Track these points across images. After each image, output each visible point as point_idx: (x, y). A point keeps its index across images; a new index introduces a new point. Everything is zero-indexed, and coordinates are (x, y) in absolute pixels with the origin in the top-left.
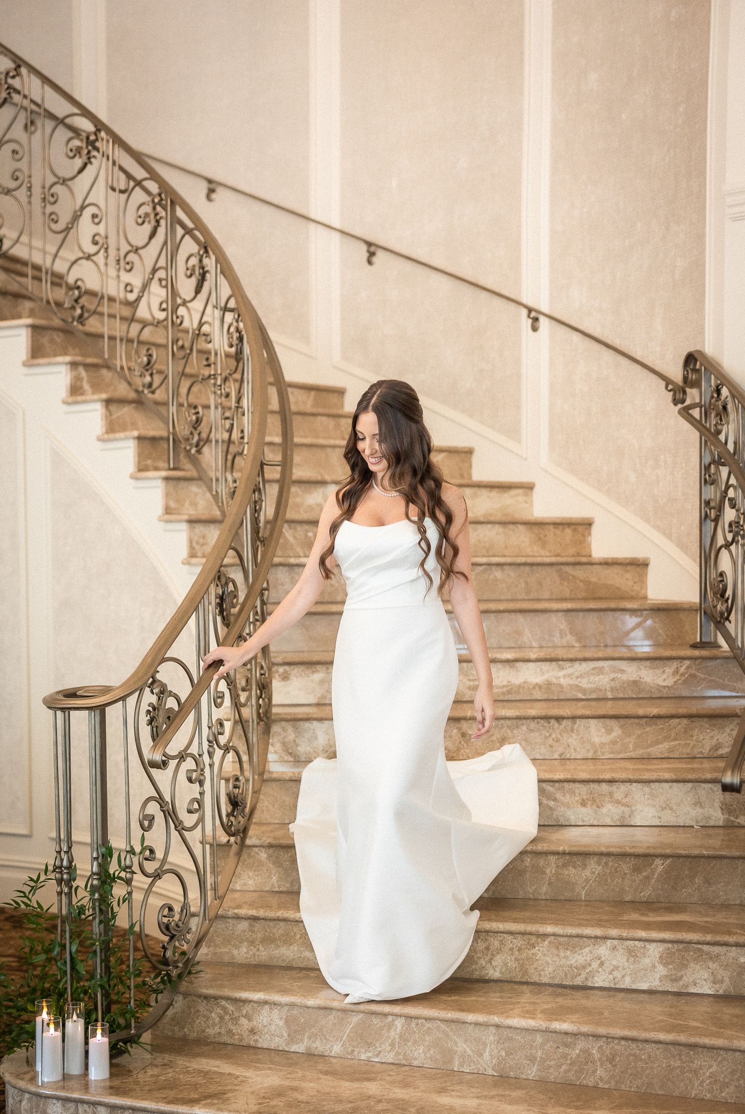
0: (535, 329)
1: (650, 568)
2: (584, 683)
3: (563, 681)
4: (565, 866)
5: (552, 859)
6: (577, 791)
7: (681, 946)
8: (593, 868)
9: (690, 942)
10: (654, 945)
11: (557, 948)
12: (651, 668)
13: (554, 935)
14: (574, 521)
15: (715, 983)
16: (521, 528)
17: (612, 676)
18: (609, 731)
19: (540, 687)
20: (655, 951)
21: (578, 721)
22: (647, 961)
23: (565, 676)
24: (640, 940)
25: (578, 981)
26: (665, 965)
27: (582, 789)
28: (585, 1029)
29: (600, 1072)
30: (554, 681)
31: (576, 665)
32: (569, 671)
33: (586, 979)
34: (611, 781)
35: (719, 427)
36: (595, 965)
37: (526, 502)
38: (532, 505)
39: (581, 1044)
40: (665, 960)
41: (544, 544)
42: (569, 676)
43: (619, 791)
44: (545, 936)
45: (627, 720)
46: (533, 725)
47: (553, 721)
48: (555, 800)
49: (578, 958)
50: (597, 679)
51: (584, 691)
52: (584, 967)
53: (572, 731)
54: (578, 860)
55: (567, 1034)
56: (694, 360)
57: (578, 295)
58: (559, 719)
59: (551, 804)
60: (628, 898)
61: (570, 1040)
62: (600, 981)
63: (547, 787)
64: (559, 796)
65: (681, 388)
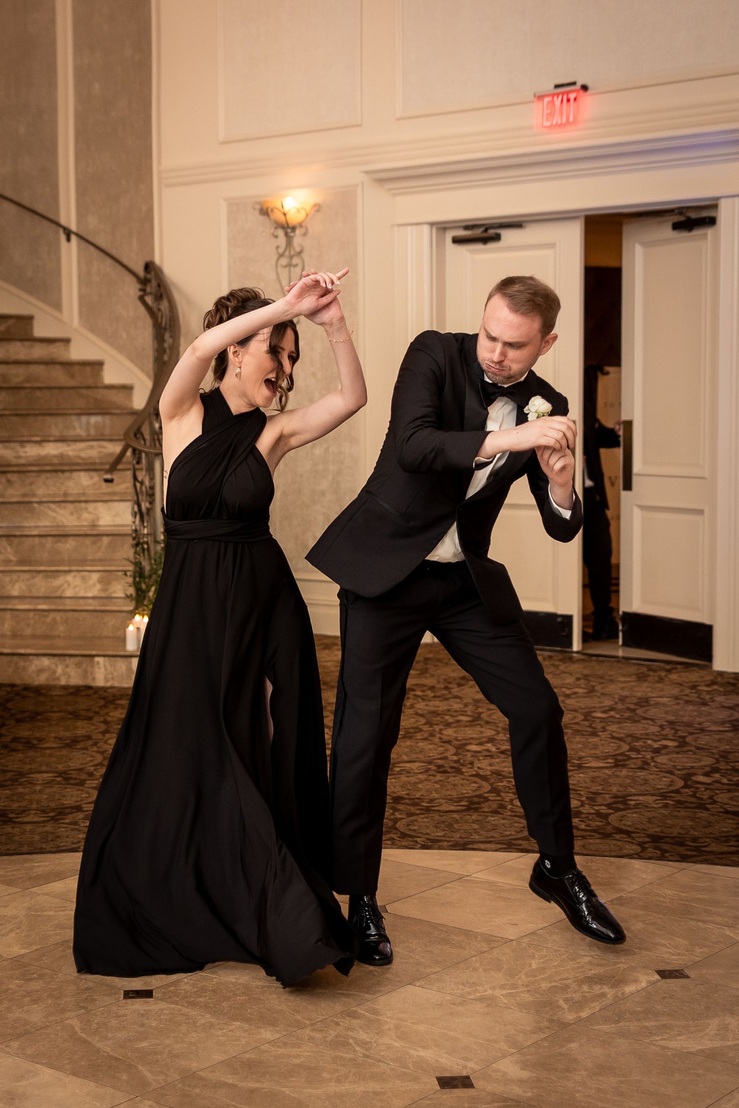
0: (68, 240)
1: (135, 390)
2: (83, 454)
3: (71, 453)
4: (56, 542)
5: (50, 539)
6: (68, 507)
7: (108, 573)
8: (71, 543)
9: (110, 571)
10: (94, 574)
11: (47, 578)
13: (45, 571)
14: (92, 362)
15: (122, 591)
16: (58, 367)
18: (92, 478)
19: (56, 457)
20: (95, 576)
21: (74, 473)
22: (91, 582)
23: (71, 451)
24: (89, 571)
25: (58, 594)
27: (71, 507)
28: (53, 607)
29: (61, 628)
30: (65, 453)
31: (79, 444)
32: (74, 447)
33: (61, 593)
34: (86, 502)
35: (159, 308)
36: (66, 586)
37: (65, 350)
38: (69, 352)
39: (52, 615)
40: (100, 581)
41: (72, 376)
42: (74, 450)
43: (91, 507)
44: (40, 572)
46: (48, 475)
47: (59, 473)
48: (56, 512)
49: (57, 583)
50: (90, 452)
51: (82, 459)
52: (60, 587)
53: (71, 478)
54: (63, 539)
55: (44, 610)
56: (149, 267)
57: (92, 221)
58: (63, 471)
59: (54, 514)
60: (90, 558)
61: (46, 613)
62: (69, 593)
63: (52, 506)
64: (58, 510)
65: (144, 282)
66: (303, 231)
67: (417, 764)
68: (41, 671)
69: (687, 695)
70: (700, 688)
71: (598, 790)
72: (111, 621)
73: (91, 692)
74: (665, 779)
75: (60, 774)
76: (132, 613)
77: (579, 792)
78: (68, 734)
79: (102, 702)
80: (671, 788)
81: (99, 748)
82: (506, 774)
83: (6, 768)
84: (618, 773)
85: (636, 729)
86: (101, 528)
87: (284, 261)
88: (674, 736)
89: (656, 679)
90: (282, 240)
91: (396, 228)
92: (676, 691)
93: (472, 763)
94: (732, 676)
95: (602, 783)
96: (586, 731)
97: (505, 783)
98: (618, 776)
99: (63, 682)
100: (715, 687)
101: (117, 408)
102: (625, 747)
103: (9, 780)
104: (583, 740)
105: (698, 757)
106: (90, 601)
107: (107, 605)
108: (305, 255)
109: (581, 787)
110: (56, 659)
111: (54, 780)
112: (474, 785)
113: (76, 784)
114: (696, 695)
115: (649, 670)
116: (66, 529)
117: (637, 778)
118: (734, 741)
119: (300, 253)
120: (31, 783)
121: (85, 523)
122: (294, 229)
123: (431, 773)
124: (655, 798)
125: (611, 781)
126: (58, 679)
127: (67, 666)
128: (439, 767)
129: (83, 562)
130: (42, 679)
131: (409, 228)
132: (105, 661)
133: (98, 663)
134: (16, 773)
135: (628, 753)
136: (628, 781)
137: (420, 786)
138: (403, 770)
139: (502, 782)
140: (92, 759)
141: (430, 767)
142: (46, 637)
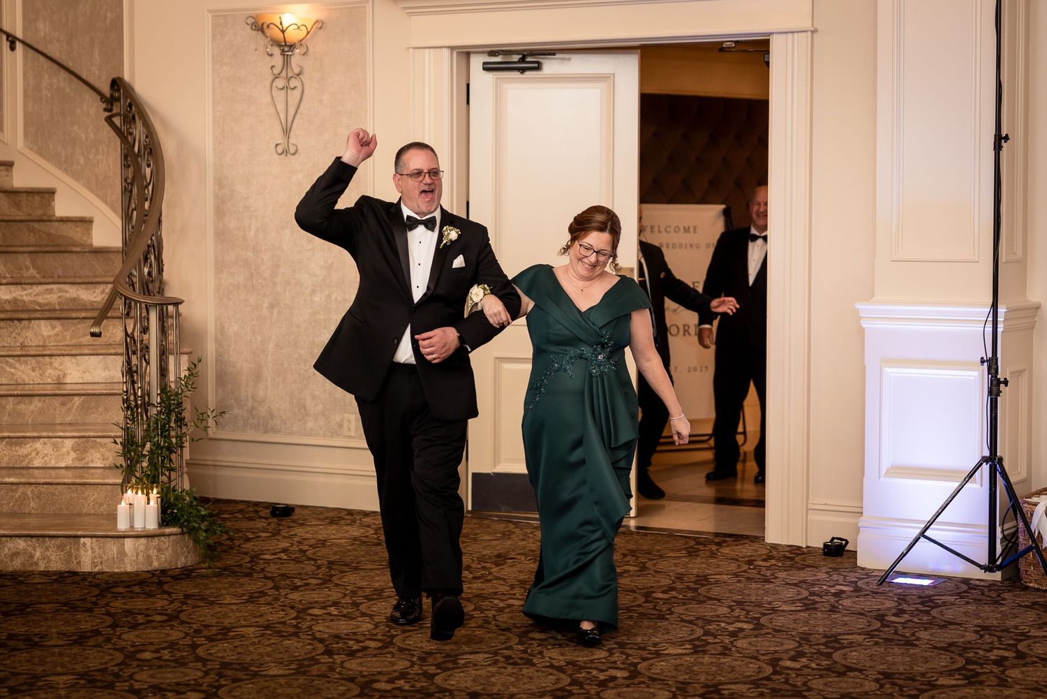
0: (13, 48)
1: (94, 223)
2: (40, 299)
3: (25, 298)
4: (18, 403)
5: (10, 399)
6: (29, 362)
7: (84, 439)
8: (36, 404)
9: (89, 437)
10: (68, 440)
11: (11, 446)
12: (86, 289)
13: (9, 437)
14: (41, 190)
15: (103, 460)
17: (60, 294)
18: (53, 328)
19: (9, 302)
20: (69, 443)
21: (33, 321)
22: (64, 450)
23: (26, 295)
24: (60, 437)
25: (24, 464)
26: (75, 451)
27: (33, 361)
28: (23, 480)
29: (32, 504)
30: (19, 298)
31: (34, 287)
32: (30, 291)
33: (29, 463)
34: (50, 355)
35: (131, 130)
36: (33, 454)
37: (7, 176)
38: (12, 178)
39: (21, 489)
40: (75, 449)
41: (18, 206)
42: (29, 294)
43: (57, 361)
45: (66, 321)
47: (16, 322)
48: (15, 368)
49: (23, 451)
50: (49, 296)
51: (40, 305)
52: (27, 456)
53: (29, 328)
54: (27, 400)
55: (12, 484)
56: (117, 83)
57: (43, 28)
58: (20, 320)
59: (13, 370)
60: (58, 421)
61: (14, 487)
62: (37, 463)
63: (10, 360)
64: (17, 365)
65: (110, 102)
66: (303, 50)
67: (481, 655)
68: (16, 554)
69: (745, 571)
70: (756, 563)
71: (685, 679)
72: (93, 495)
73: (77, 578)
74: (751, 665)
75: (82, 676)
76: (123, 487)
77: (666, 682)
78: (72, 629)
79: (97, 591)
80: (761, 676)
81: (113, 644)
82: (583, 665)
83: (14, 671)
84: (701, 660)
85: (707, 611)
86: (68, 387)
87: (280, 83)
88: (746, 618)
89: (708, 553)
90: (278, 60)
91: (411, 50)
92: (733, 567)
93: (541, 653)
94: (788, 549)
95: (688, 671)
96: (653, 614)
97: (583, 675)
98: (701, 664)
99: (42, 567)
100: (773, 562)
101: (75, 245)
102: (699, 632)
103: (25, 684)
104: (651, 624)
105: (778, 640)
106: (63, 471)
107: (84, 478)
108: (304, 77)
109: (667, 676)
110: (34, 540)
111: (77, 683)
112: (551, 677)
113: (105, 687)
114: (755, 572)
115: (698, 543)
116: (27, 387)
117: (722, 665)
118: (811, 622)
119: (298, 75)
120: (52, 687)
121: (49, 381)
122: (292, 47)
123: (500, 665)
124: (747, 686)
125: (695, 668)
126: (36, 564)
127: (47, 549)
128: (508, 658)
129: (51, 425)
130: (17, 564)
131: (428, 50)
132: (92, 543)
133: (84, 544)
134: (29, 676)
135: (704, 638)
136: (714, 669)
137: (493, 679)
138: (469, 662)
139: (581, 673)
140: (110, 657)
141: (496, 658)
142: (13, 514)
